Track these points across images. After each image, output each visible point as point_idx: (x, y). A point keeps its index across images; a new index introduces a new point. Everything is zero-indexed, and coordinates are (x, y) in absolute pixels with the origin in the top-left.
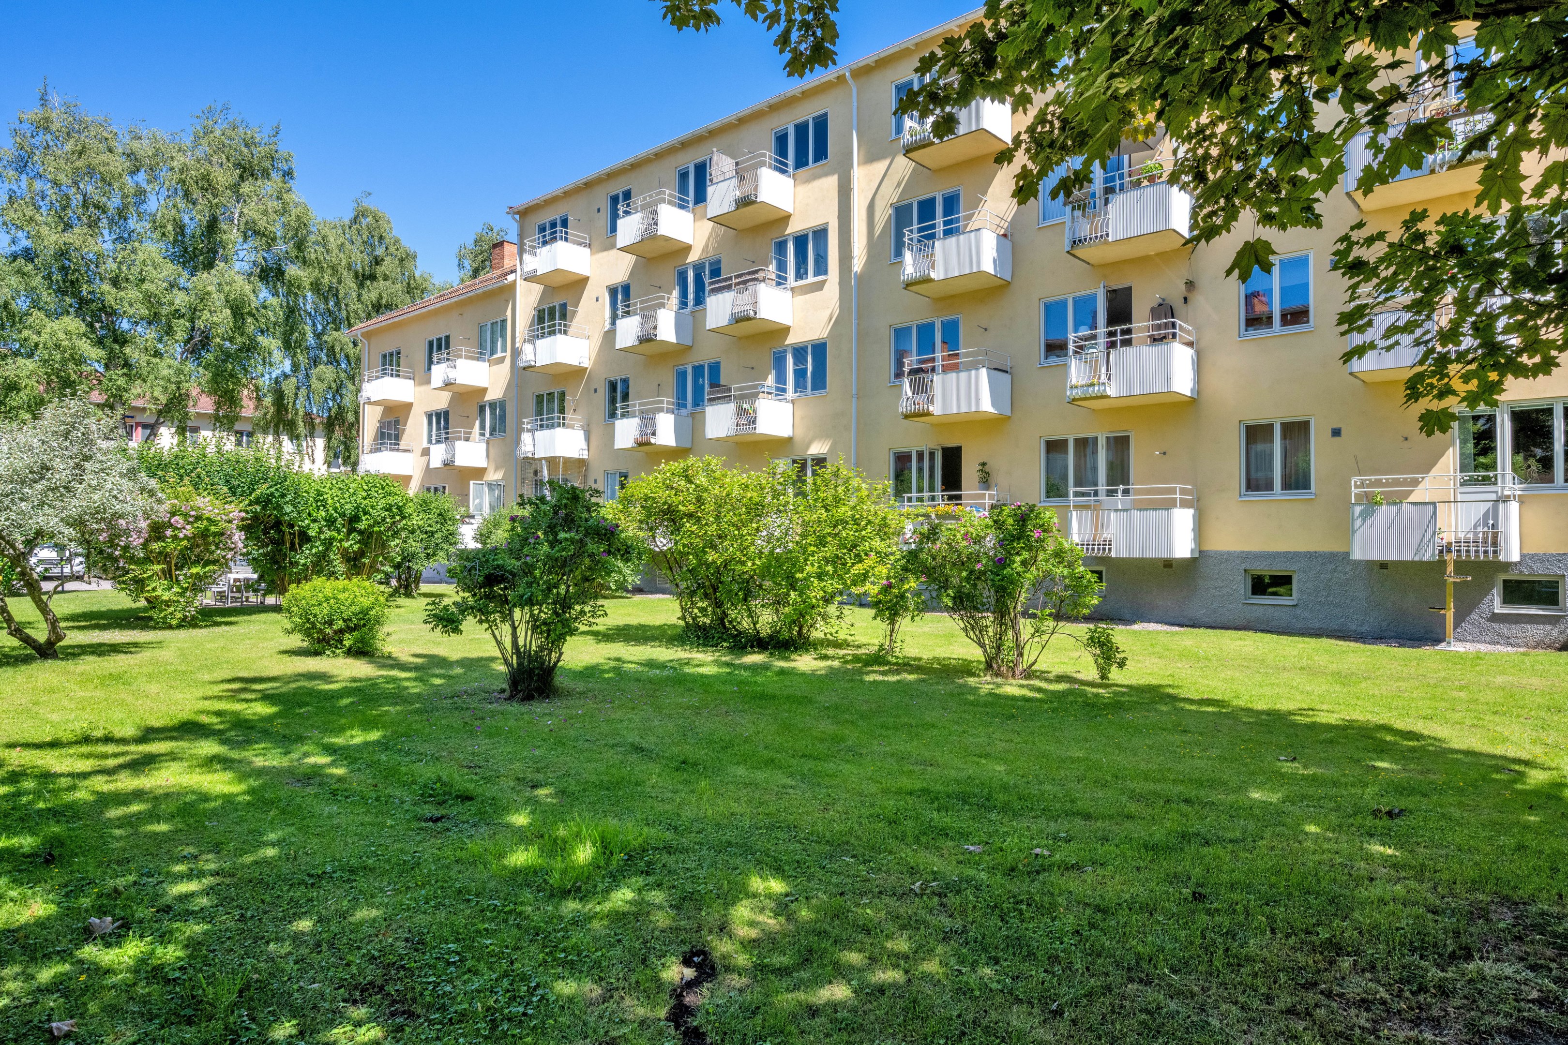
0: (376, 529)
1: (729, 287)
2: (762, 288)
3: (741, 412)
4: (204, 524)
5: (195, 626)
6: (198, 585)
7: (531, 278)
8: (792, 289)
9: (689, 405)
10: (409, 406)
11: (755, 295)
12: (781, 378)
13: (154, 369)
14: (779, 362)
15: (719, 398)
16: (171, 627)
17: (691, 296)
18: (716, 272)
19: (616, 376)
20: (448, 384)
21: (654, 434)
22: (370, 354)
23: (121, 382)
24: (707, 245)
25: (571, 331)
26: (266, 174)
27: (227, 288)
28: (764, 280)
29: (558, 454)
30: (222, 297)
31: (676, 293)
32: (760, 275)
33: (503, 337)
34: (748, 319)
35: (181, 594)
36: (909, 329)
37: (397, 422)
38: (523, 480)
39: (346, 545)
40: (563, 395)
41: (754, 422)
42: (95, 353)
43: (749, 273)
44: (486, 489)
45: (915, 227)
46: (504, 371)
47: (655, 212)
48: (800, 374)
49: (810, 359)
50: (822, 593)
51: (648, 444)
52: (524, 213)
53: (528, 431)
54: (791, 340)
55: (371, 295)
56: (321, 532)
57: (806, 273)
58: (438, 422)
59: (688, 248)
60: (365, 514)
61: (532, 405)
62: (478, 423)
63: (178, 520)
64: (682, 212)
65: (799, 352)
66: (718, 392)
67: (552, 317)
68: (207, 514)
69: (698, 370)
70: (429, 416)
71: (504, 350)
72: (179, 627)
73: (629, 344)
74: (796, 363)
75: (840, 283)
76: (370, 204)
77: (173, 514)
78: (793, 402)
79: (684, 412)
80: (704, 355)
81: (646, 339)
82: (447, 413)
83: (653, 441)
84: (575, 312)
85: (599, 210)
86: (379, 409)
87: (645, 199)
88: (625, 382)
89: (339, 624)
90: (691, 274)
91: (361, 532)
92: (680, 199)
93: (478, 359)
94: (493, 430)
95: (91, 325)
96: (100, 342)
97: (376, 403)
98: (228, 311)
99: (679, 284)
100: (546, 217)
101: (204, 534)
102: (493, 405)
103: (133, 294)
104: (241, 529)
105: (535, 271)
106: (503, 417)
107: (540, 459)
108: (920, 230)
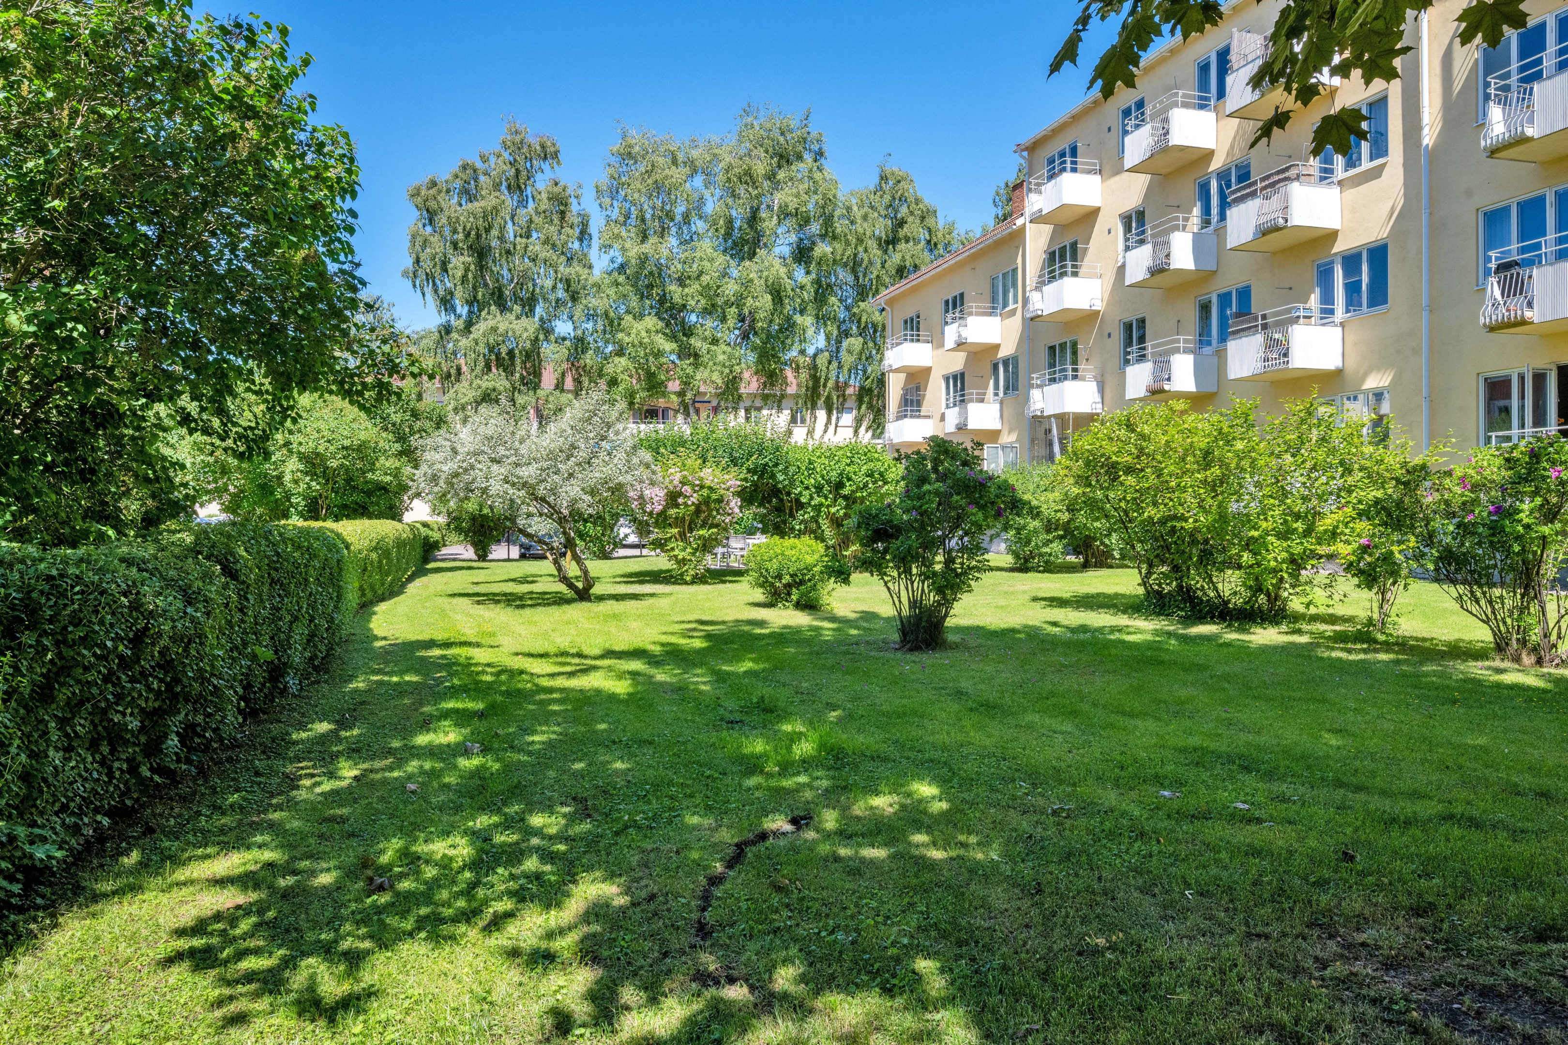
0: (859, 494)
1: (1253, 194)
2: (1296, 189)
3: (1271, 344)
4: (705, 492)
5: (706, 583)
6: (706, 546)
7: (1038, 218)
8: (1340, 183)
9: (1214, 342)
10: (928, 370)
11: (1286, 199)
12: (1327, 298)
13: (713, 357)
14: (1325, 277)
15: (1243, 330)
16: (686, 583)
17: (1215, 211)
18: (1244, 175)
19: (1132, 316)
20: (960, 345)
21: (1169, 379)
22: (893, 321)
23: (689, 370)
24: (1232, 147)
25: (1082, 271)
26: (800, 158)
27: (765, 274)
28: (1297, 178)
29: (1067, 410)
30: (762, 282)
31: (1196, 211)
32: (1293, 172)
33: (1015, 285)
34: (1277, 229)
35: (693, 554)
36: (1506, 210)
37: (918, 389)
38: (1033, 441)
39: (833, 510)
40: (1074, 344)
41: (1286, 355)
42: (668, 346)
43: (1278, 173)
44: (1000, 452)
45: (1514, 66)
46: (1015, 324)
47: (1166, 120)
48: (1352, 289)
49: (1365, 268)
50: (1285, 555)
51: (1162, 391)
52: (1033, 148)
53: (1038, 386)
54: (1340, 246)
55: (895, 259)
56: (812, 498)
57: (1360, 159)
58: (955, 385)
59: (1209, 154)
60: (849, 479)
61: (1043, 357)
62: (992, 382)
63: (687, 490)
64: (1202, 113)
65: (1351, 261)
66: (1242, 322)
67: (1063, 258)
68: (708, 483)
69: (1224, 299)
70: (947, 379)
71: (1016, 302)
72: (693, 583)
73: (1140, 278)
74: (1346, 275)
75: (1405, 165)
76: (893, 167)
77: (683, 483)
78: (1342, 325)
79: (1207, 350)
80: (1230, 282)
81: (1158, 270)
82: (962, 375)
83: (1167, 387)
84: (1086, 249)
85: (1109, 129)
86: (902, 376)
87: (1154, 107)
88: (1142, 322)
89: (787, 579)
90: (1214, 185)
91: (845, 498)
92: (1201, 98)
93: (990, 314)
94: (1007, 388)
95: (668, 325)
96: (673, 337)
97: (897, 370)
98: (769, 297)
99: (1201, 199)
100: (1053, 149)
101: (706, 501)
102: (1006, 362)
103: (693, 288)
104: (738, 494)
105: (1040, 211)
106: (1016, 373)
107: (1049, 417)
108: (1522, 69)
